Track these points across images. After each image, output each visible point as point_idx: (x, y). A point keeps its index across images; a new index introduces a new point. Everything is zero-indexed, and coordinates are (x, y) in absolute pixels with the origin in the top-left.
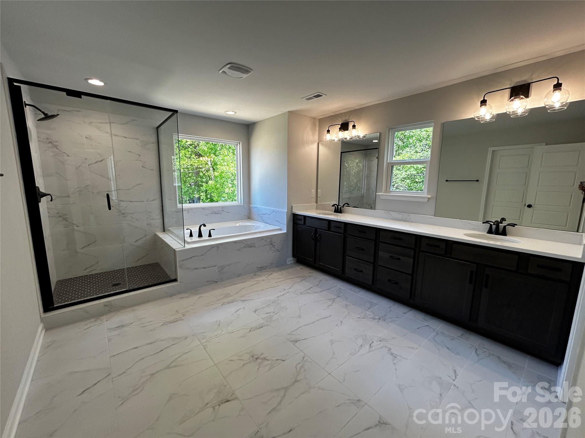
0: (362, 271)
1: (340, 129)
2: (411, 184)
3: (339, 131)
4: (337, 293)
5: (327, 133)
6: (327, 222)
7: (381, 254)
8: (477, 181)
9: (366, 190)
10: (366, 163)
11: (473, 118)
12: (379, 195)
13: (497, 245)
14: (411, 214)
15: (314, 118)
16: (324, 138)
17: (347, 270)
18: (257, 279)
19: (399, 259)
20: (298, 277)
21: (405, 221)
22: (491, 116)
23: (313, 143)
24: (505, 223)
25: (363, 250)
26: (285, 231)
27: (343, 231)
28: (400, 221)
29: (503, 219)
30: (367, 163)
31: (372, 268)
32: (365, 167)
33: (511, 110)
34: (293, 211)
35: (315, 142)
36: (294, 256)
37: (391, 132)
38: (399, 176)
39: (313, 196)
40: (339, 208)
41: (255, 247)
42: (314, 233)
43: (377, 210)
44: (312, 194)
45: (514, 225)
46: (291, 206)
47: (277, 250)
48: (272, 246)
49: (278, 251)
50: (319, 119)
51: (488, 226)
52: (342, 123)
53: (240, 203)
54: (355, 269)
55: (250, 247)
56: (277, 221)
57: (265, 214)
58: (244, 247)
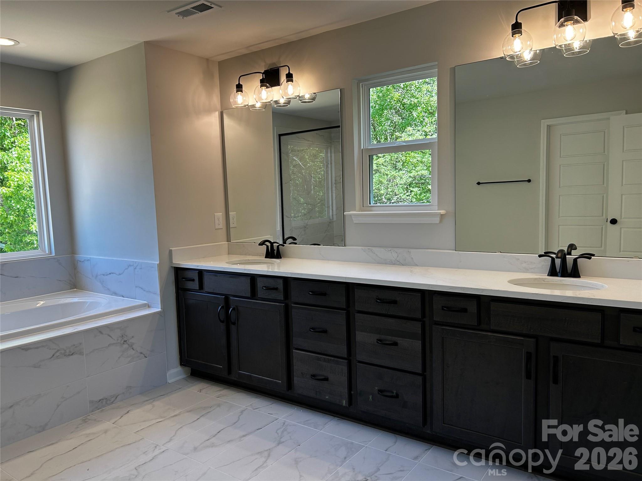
0: (326, 379)
1: (262, 81)
2: (421, 194)
3: (261, 86)
4: (278, 434)
5: (237, 91)
6: (248, 281)
7: (360, 336)
8: (529, 181)
9: (337, 209)
10: (331, 156)
11: (502, 58)
12: (350, 216)
13: (567, 296)
14: (412, 251)
15: (207, 60)
16: (231, 100)
17: (296, 380)
18: (88, 431)
19: (395, 344)
20: (190, 411)
21: (403, 265)
22: (532, 53)
23: (209, 111)
24: (575, 254)
25: (325, 331)
26: (157, 309)
27: (282, 296)
28: (394, 264)
29: (572, 247)
30: (333, 155)
31: (345, 369)
32: (331, 163)
33: (563, 43)
34: (174, 262)
35: (216, 111)
36: (183, 362)
37: (362, 87)
38: (398, 180)
39: (221, 227)
40: (275, 248)
41: (81, 353)
42: (222, 307)
43: (348, 246)
44: (217, 221)
45: (589, 256)
46: (168, 252)
47: (141, 353)
48: (126, 346)
49: (142, 355)
50: (218, 62)
51: (547, 261)
52: (266, 69)
53: (47, 252)
54: (313, 376)
55: (69, 355)
56: (140, 287)
57: (110, 274)
58: (52, 357)
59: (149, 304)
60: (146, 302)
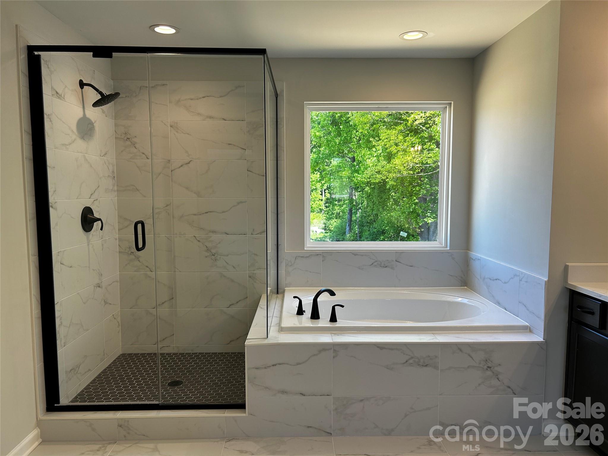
34: (569, 282)
46: (562, 268)
47: (509, 387)
48: (489, 373)
53: (443, 245)
55: (423, 366)
56: (523, 304)
57: (496, 279)
58: (405, 363)
59: (531, 327)
60: (528, 324)
